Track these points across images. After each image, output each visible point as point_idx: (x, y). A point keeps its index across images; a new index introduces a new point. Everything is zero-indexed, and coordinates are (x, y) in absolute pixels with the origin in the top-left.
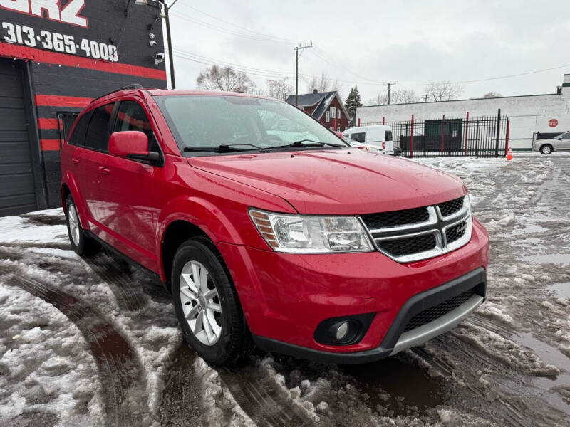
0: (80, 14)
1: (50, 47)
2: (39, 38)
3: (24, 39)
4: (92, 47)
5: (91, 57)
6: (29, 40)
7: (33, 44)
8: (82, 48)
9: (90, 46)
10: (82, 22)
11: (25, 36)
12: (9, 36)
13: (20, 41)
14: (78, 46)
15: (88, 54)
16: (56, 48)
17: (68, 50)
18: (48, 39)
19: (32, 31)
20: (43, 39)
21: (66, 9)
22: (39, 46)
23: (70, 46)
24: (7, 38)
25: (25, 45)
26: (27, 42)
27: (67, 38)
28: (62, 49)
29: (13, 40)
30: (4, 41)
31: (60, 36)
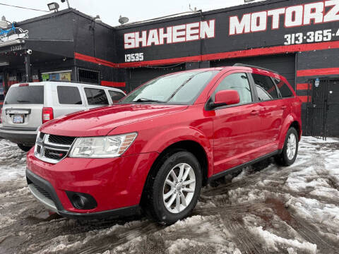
1: (312, 40)
2: (305, 38)
3: (295, 40)
6: (299, 40)
7: (301, 41)
8: (337, 35)
11: (296, 39)
12: (287, 42)
13: (293, 42)
14: (333, 35)
16: (316, 40)
17: (325, 39)
18: (312, 37)
19: (301, 34)
20: (308, 37)
21: (329, 13)
22: (305, 42)
23: (327, 37)
24: (285, 43)
25: (295, 44)
26: (297, 42)
27: (325, 32)
28: (320, 40)
29: (289, 43)
30: (284, 45)
31: (321, 32)
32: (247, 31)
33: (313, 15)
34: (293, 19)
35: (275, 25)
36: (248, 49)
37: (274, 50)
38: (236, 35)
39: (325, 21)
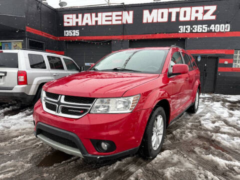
0: (213, 14)
1: (196, 31)
4: (216, 27)
5: (215, 32)
7: (189, 31)
8: (211, 28)
9: (215, 27)
10: (214, 17)
11: (186, 29)
13: (184, 31)
14: (208, 28)
15: (213, 31)
16: (198, 31)
17: (203, 31)
18: (195, 29)
19: (189, 26)
20: (193, 29)
22: (191, 32)
23: (205, 29)
24: (180, 32)
25: (185, 32)
26: (187, 31)
27: (204, 26)
28: (201, 31)
29: (182, 31)
30: (178, 32)
31: (201, 26)
32: (155, 21)
33: (197, 15)
34: (185, 16)
35: (173, 19)
36: (155, 34)
37: (172, 36)
38: (147, 23)
39: (204, 19)
